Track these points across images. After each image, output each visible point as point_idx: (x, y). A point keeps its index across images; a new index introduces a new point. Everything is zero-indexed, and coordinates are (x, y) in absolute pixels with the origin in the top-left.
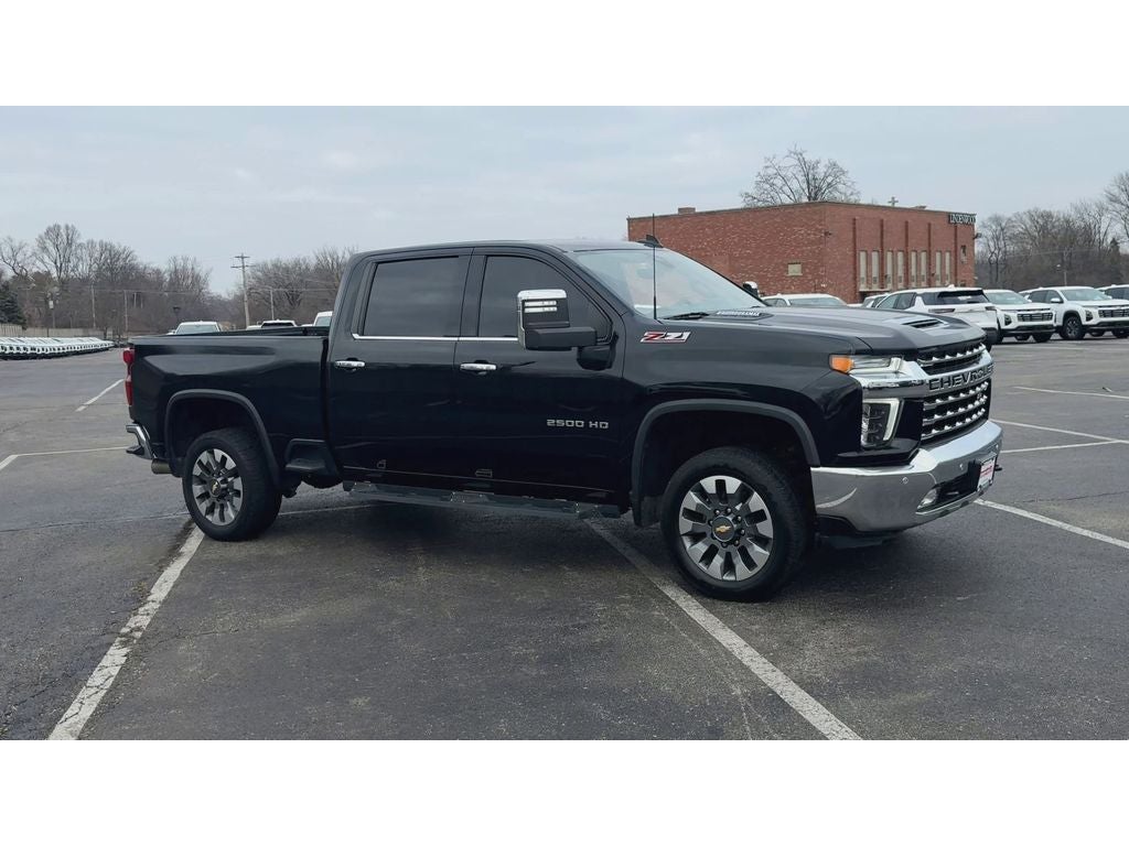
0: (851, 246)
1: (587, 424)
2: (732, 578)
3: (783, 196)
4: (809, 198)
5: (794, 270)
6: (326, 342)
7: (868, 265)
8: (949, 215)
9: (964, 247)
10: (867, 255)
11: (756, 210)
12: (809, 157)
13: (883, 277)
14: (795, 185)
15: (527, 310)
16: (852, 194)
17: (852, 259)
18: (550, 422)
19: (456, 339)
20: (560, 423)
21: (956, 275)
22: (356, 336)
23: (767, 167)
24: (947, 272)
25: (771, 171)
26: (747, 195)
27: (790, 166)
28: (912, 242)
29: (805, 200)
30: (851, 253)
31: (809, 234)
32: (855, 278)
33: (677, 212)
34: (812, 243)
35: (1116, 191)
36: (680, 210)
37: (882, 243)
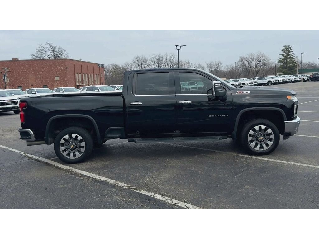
0: (74, 72)
1: (221, 115)
2: (263, 150)
3: (45, 56)
4: (54, 57)
5: (57, 78)
6: (123, 97)
7: (78, 78)
8: (98, 65)
9: (102, 73)
10: (78, 75)
11: (36, 60)
12: (54, 45)
13: (82, 81)
14: (49, 53)
15: (216, 86)
16: (67, 57)
17: (74, 75)
18: (210, 116)
19: (175, 95)
20: (213, 116)
21: (100, 81)
22: (135, 95)
23: (39, 47)
24: (98, 80)
25: (41, 48)
26: (33, 55)
27: (47, 48)
28: (89, 71)
29: (53, 58)
30: (74, 74)
31: (61, 68)
32: (75, 81)
33: (12, 60)
34: (62, 71)
35: (135, 60)
36: (13, 59)
37: (82, 72)
